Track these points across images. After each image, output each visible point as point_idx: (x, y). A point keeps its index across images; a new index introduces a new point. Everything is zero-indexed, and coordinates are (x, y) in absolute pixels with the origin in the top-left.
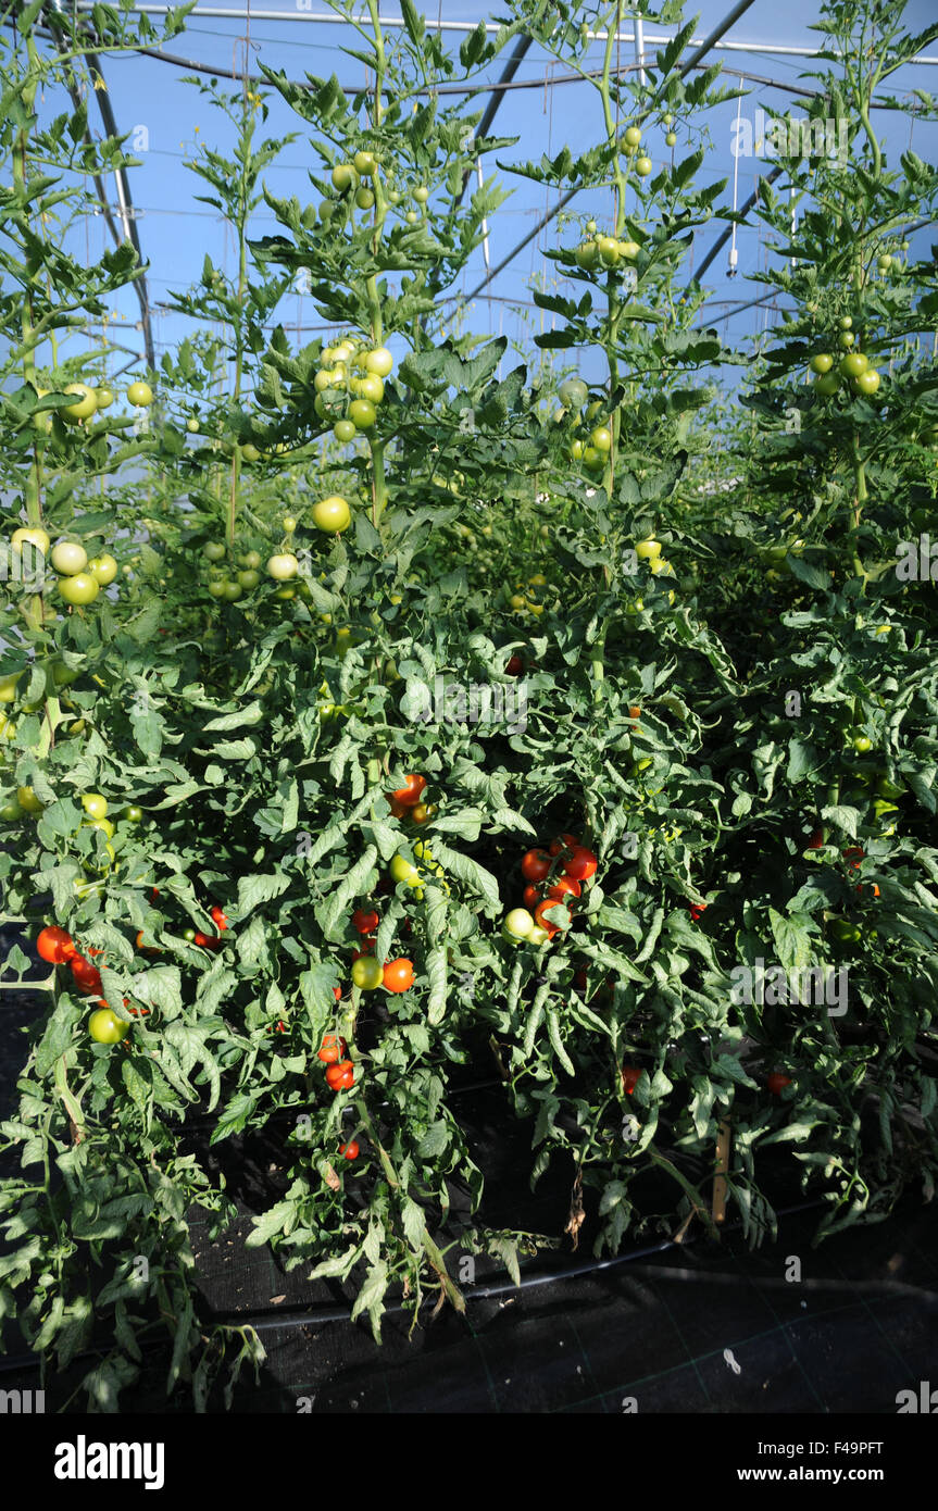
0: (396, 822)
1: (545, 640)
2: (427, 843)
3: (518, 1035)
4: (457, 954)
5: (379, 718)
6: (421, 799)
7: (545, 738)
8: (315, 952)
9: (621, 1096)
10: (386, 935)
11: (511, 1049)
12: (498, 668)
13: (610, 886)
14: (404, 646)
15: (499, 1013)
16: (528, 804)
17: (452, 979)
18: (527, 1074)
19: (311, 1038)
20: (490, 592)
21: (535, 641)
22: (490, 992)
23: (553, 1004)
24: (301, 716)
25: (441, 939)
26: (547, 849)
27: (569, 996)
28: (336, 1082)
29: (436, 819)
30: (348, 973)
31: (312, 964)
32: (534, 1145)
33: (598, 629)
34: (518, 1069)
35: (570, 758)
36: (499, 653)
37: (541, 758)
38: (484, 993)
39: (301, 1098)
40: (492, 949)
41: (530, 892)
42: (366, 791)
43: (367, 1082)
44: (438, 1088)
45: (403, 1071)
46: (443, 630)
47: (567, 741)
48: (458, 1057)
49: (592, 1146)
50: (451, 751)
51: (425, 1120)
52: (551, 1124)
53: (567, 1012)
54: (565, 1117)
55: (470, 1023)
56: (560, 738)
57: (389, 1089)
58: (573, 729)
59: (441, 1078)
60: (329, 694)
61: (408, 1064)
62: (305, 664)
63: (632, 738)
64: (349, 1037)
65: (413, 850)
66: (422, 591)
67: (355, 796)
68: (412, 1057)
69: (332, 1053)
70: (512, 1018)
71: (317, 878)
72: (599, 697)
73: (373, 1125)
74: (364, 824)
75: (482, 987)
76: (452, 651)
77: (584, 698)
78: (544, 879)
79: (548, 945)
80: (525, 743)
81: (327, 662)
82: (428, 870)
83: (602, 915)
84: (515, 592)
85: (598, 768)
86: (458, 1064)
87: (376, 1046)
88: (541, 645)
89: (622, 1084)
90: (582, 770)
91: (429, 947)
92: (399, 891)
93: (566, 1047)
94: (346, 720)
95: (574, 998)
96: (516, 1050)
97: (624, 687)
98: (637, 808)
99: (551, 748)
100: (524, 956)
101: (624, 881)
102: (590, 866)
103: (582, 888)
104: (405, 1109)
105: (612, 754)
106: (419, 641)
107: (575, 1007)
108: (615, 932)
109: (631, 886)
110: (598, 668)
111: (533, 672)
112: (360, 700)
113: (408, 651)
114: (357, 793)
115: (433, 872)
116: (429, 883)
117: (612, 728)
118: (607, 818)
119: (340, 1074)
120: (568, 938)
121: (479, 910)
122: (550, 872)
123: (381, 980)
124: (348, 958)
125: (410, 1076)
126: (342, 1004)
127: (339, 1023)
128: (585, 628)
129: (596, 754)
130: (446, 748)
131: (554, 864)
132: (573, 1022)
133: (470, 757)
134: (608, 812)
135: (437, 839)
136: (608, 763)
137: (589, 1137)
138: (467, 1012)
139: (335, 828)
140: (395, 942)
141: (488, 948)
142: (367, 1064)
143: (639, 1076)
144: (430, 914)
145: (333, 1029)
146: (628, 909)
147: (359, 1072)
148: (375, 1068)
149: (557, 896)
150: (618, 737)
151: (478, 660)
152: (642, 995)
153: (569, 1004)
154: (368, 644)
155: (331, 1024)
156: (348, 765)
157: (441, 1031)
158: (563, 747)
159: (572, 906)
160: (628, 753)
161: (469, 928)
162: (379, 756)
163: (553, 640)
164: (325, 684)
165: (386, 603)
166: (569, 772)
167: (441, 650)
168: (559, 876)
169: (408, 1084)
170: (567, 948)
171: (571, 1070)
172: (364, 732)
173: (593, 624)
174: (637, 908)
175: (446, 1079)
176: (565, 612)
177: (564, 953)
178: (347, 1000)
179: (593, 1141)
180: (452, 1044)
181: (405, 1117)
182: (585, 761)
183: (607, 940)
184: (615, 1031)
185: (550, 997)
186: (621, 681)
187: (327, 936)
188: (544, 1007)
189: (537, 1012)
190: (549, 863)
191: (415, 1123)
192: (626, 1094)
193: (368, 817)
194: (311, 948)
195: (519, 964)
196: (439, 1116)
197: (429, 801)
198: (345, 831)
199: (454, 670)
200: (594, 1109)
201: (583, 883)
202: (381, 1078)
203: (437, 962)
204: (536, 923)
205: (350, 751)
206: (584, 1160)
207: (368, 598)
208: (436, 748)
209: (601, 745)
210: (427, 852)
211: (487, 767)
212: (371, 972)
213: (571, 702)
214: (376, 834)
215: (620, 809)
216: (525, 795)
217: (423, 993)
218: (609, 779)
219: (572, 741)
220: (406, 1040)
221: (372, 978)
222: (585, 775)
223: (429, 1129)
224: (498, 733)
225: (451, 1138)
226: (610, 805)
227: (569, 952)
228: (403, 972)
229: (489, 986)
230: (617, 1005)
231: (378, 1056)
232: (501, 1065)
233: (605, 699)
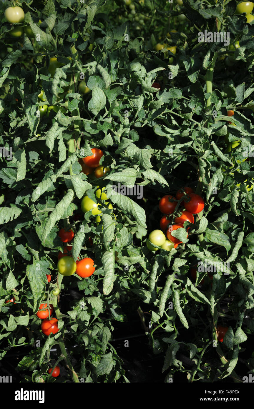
0: (85, 177)
1: (177, 67)
2: (103, 189)
3: (155, 303)
4: (120, 255)
5: (75, 113)
6: (100, 163)
7: (175, 128)
8: (36, 253)
9: (215, 343)
10: (78, 244)
11: (151, 313)
12: (148, 83)
13: (212, 218)
14: (91, 67)
15: (144, 291)
16: (164, 167)
17: (117, 271)
18: (160, 327)
19: (32, 304)
20: (143, 39)
21: (171, 67)
22: (139, 280)
23: (176, 286)
24: (28, 111)
25: (111, 246)
26: (174, 195)
27: (186, 282)
28: (47, 330)
29: (109, 174)
30: (56, 265)
31: (34, 261)
32: (164, 370)
33: (210, 60)
34: (155, 324)
35: (190, 140)
36: (149, 74)
37: (173, 140)
38: (135, 280)
39: (25, 341)
40: (141, 253)
41: (164, 220)
42: (67, 157)
43: (66, 331)
44: (108, 334)
45: (87, 324)
46: (115, 59)
47: (189, 129)
48: (120, 318)
49: (198, 371)
50: (118, 134)
51: (100, 353)
52: (174, 358)
53: (184, 292)
54: (182, 354)
55: (126, 299)
56: (184, 128)
57: (79, 335)
58: (193, 123)
59: (110, 328)
60: (44, 98)
61: (90, 321)
62: (30, 79)
63: (228, 128)
64: (55, 304)
65: (95, 193)
66: (103, 32)
67: (61, 159)
68: (92, 317)
69: (45, 313)
70: (152, 294)
71: (37, 210)
72: (209, 103)
73: (68, 357)
74: (66, 177)
75: (134, 277)
76: (120, 73)
77: (200, 103)
78: (172, 213)
79: (174, 251)
80: (163, 130)
81: (43, 77)
82: (103, 205)
83: (207, 234)
84: (158, 41)
85: (207, 146)
86: (120, 322)
87: (72, 310)
88: (174, 70)
89: (217, 335)
90: (198, 147)
91: (104, 250)
92: (87, 217)
93: (183, 311)
94: (55, 114)
95: (189, 282)
96: (154, 314)
97: (225, 98)
98: (230, 171)
99: (179, 134)
100: (159, 257)
101: (221, 216)
102: (200, 206)
103: (195, 219)
104: (88, 346)
105: (216, 137)
106: (102, 64)
107: (189, 288)
108: (215, 245)
109: (225, 218)
110: (210, 85)
111: (169, 88)
112: (63, 102)
113: (94, 69)
114: (62, 158)
115: (107, 206)
116: (104, 212)
117: (216, 123)
118: (211, 176)
119: (50, 326)
120: (186, 247)
121: (133, 233)
122: (176, 209)
123: (74, 271)
124: (55, 258)
125: (91, 327)
126: (52, 285)
127: (49, 295)
128: (202, 59)
129: (206, 138)
130: (115, 133)
131: (179, 204)
132: (188, 297)
133: (130, 138)
134: (212, 172)
135: (109, 186)
136: (213, 143)
137: (197, 366)
138: (125, 293)
139: (48, 179)
140: (83, 248)
141: (138, 253)
142: (66, 320)
143: (227, 331)
144: (104, 231)
145: (46, 300)
146: (223, 231)
147: (61, 324)
148: (70, 322)
149: (179, 223)
150: (220, 128)
151: (136, 78)
152: (230, 283)
153: (186, 286)
154: (69, 66)
155: (44, 297)
156: (57, 141)
157: (110, 302)
158: (186, 133)
159: (188, 229)
160: (225, 138)
161: (127, 241)
162: (75, 136)
163: (182, 68)
164: (42, 93)
165: (80, 40)
166: (190, 148)
167: (113, 71)
168: (182, 211)
169: (90, 332)
170: (185, 253)
171: (186, 325)
172: (67, 121)
173: (207, 57)
174: (228, 231)
175: (113, 328)
176: (190, 49)
177: (183, 256)
178: (54, 282)
179: (199, 368)
180: (116, 310)
181: (87, 352)
182: (199, 142)
183: (209, 249)
184: (213, 303)
185: (175, 281)
186: (223, 94)
187: (43, 244)
188: (171, 287)
189: (167, 290)
190: (175, 204)
191: (93, 356)
192: (219, 342)
193: (68, 173)
194: (33, 251)
195: (156, 263)
196: (108, 351)
197: (105, 164)
198: (55, 181)
199: (121, 84)
200: (199, 350)
201: (196, 216)
202: (74, 327)
203: (109, 258)
204: (167, 239)
205: (58, 132)
206: (193, 380)
207: (69, 36)
208: (109, 131)
209: (209, 132)
210: (103, 194)
211: (140, 144)
212: (69, 265)
213: (191, 106)
214: (73, 182)
215: (220, 171)
216: (162, 162)
217: (99, 279)
218: (214, 153)
219: (191, 130)
220: (88, 305)
221: (69, 270)
222: (199, 150)
223: (102, 358)
224: (146, 125)
225: (115, 364)
226: (214, 169)
227: (187, 255)
228: (88, 266)
229: (138, 276)
230: (215, 287)
231: (73, 315)
232: (144, 325)
233: (213, 105)
